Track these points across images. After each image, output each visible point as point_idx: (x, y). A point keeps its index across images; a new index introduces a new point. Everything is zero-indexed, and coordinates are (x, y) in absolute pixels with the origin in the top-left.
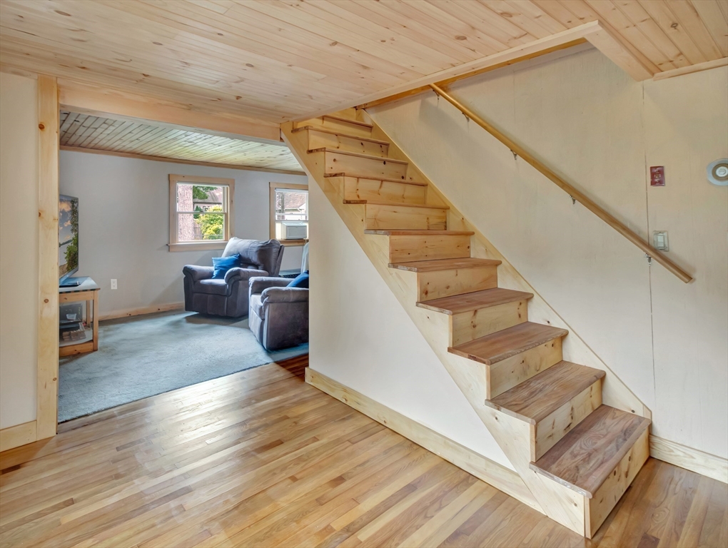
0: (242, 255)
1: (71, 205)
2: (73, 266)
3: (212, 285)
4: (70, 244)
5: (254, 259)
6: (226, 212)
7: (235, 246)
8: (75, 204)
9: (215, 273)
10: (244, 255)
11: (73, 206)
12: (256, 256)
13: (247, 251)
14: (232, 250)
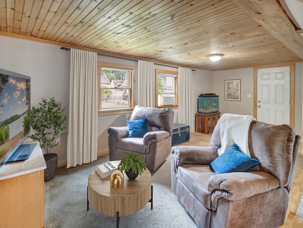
0: (148, 119)
1: (26, 84)
2: (27, 131)
3: (131, 144)
4: (25, 115)
5: (158, 122)
6: (130, 88)
7: (141, 112)
8: (28, 84)
9: (130, 133)
10: (150, 119)
11: (27, 85)
12: (159, 120)
13: (151, 116)
14: (139, 115)
